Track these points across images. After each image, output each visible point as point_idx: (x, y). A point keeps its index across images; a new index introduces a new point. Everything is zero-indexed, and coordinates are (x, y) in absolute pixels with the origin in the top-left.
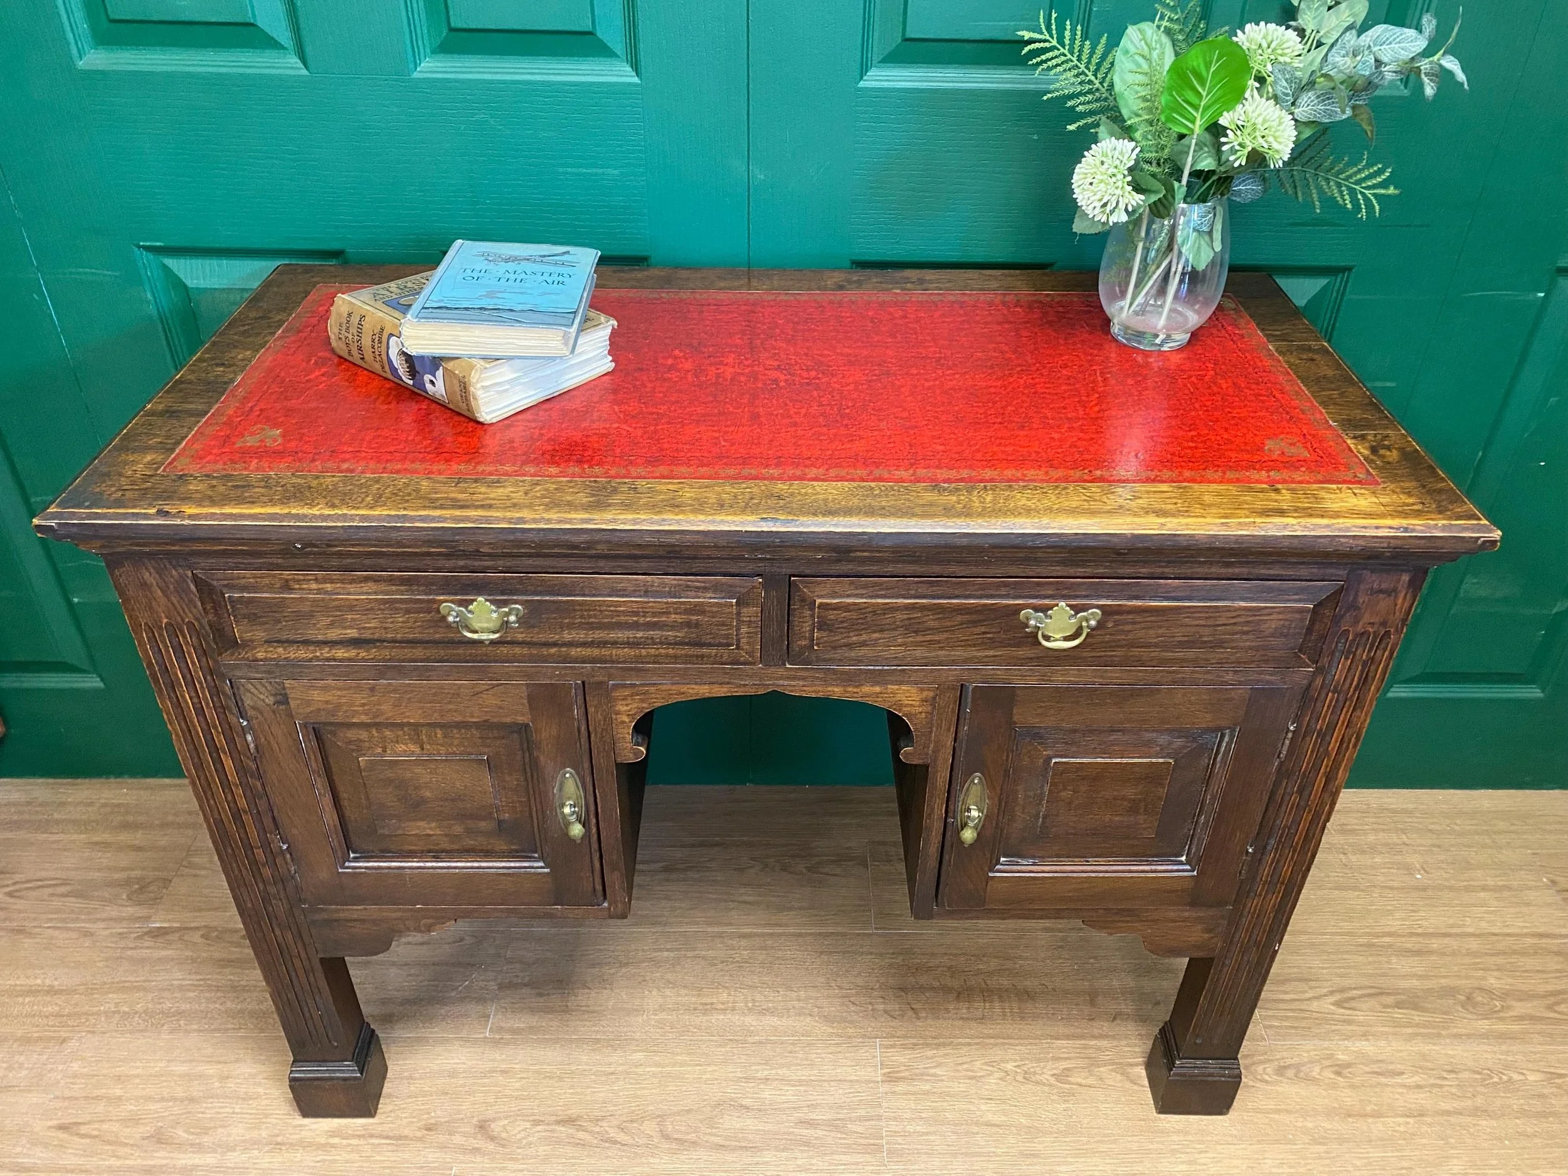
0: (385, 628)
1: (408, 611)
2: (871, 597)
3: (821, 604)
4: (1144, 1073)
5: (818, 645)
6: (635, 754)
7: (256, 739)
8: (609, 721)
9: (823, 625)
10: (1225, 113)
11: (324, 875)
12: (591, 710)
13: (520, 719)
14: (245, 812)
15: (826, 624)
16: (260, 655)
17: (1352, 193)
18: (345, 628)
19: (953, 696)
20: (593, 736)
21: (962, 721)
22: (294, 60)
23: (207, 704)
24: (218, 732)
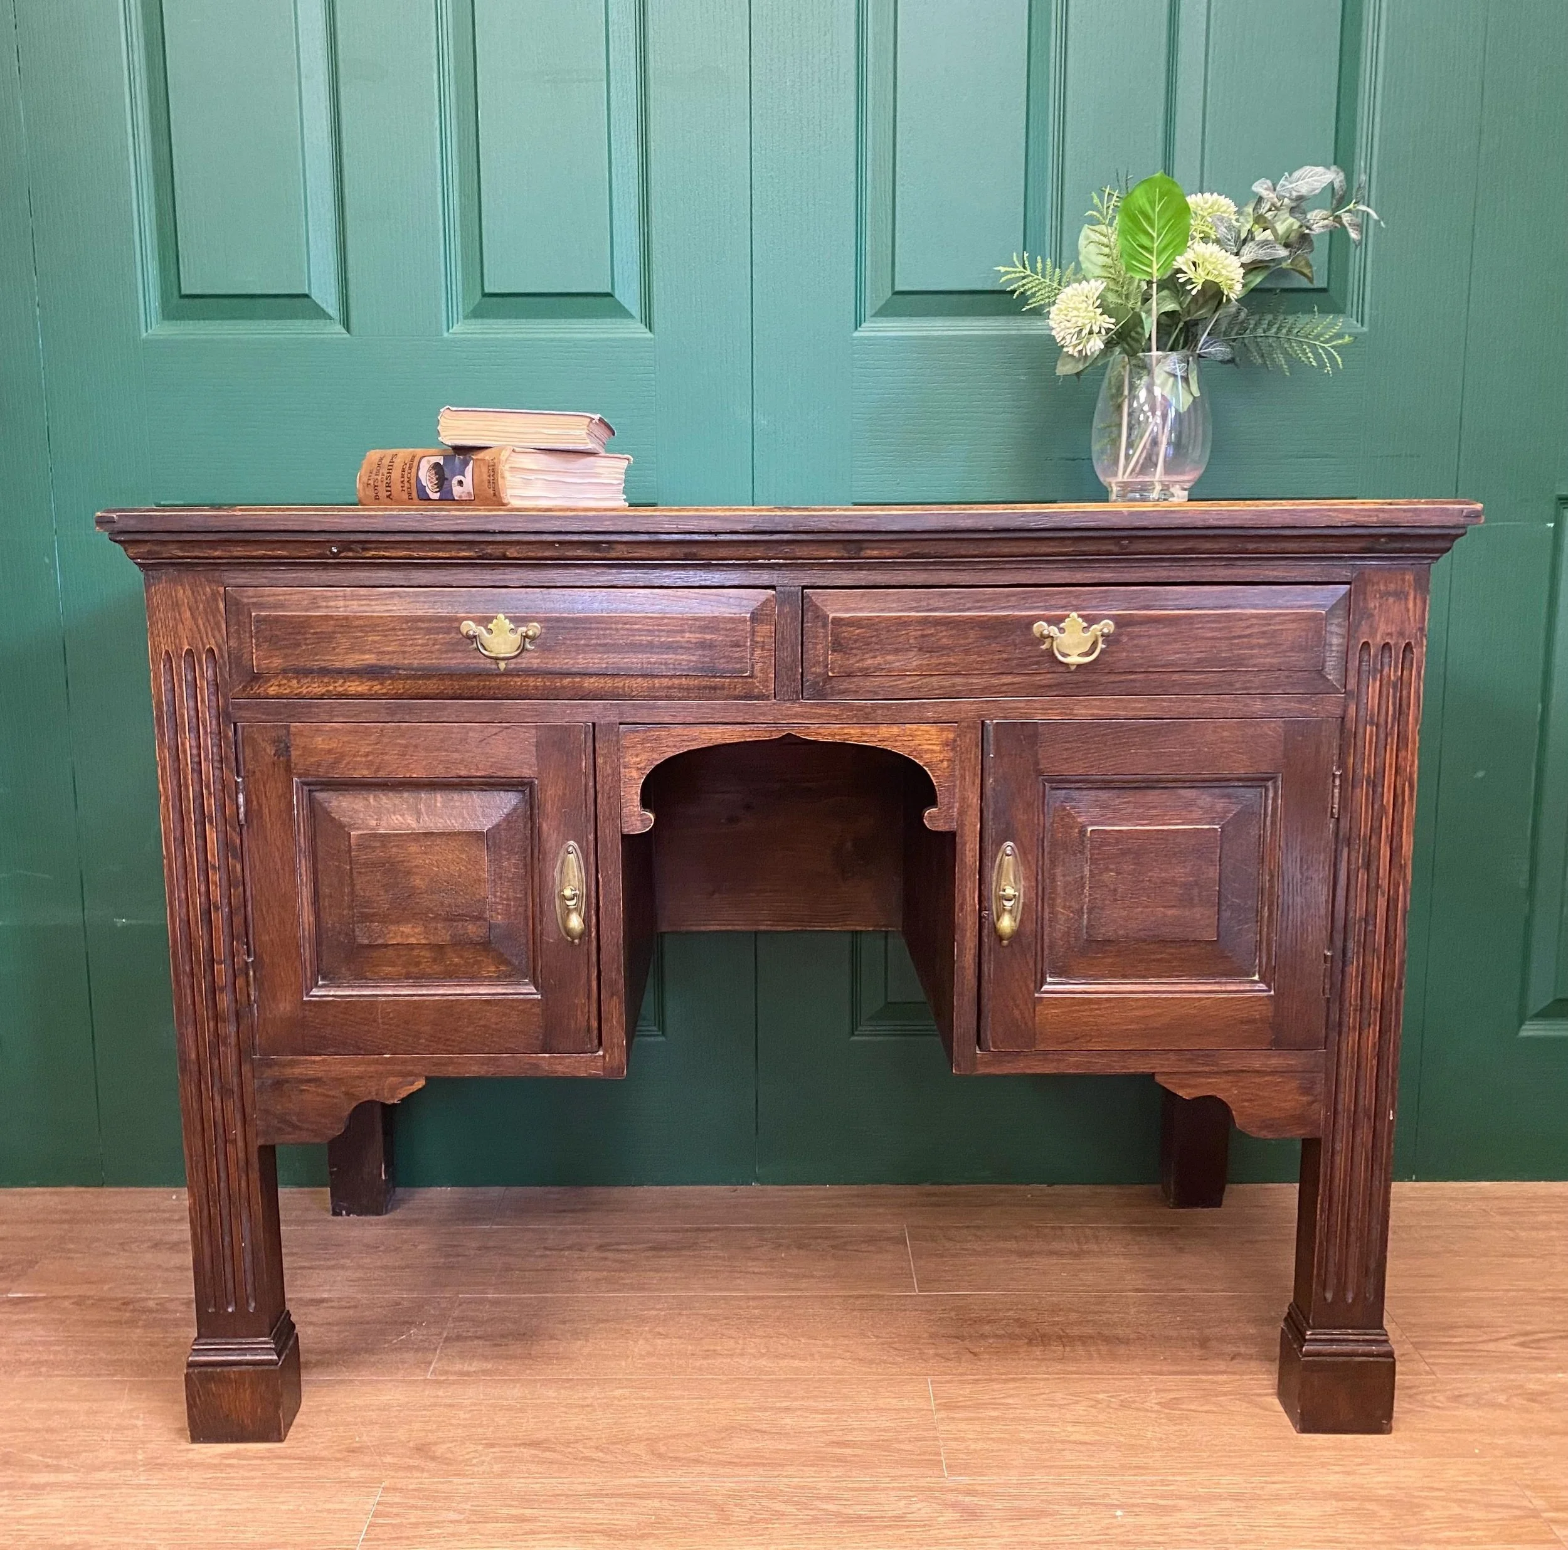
0: (404, 652)
1: (429, 631)
2: (882, 610)
3: (834, 618)
4: (1276, 1401)
5: (832, 670)
6: (642, 821)
7: (247, 801)
8: (616, 773)
9: (838, 646)
10: (1178, 258)
11: (284, 1007)
12: (600, 761)
13: (527, 772)
14: (217, 909)
15: (840, 644)
16: (272, 691)
17: (1314, 348)
18: (364, 653)
19: (973, 736)
20: (599, 796)
21: (986, 773)
22: (339, 328)
23: (207, 755)
24: (210, 793)
